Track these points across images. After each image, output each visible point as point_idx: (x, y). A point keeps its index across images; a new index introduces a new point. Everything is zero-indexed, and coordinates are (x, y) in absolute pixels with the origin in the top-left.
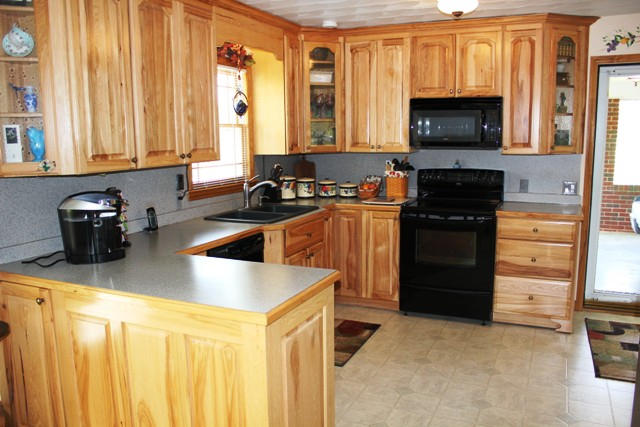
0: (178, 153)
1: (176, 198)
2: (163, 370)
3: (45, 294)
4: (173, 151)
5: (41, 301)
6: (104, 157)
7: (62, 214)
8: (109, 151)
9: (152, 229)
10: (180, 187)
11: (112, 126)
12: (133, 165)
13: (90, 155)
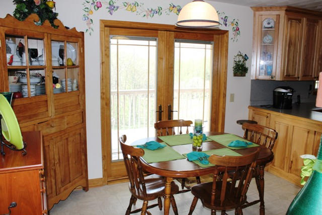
0: (313, 76)
1: (308, 93)
2: (305, 142)
3: (269, 115)
4: (312, 76)
5: (267, 117)
6: (289, 75)
7: (274, 92)
8: (291, 74)
9: (299, 103)
10: (310, 89)
11: (293, 66)
12: (297, 79)
13: (285, 74)
